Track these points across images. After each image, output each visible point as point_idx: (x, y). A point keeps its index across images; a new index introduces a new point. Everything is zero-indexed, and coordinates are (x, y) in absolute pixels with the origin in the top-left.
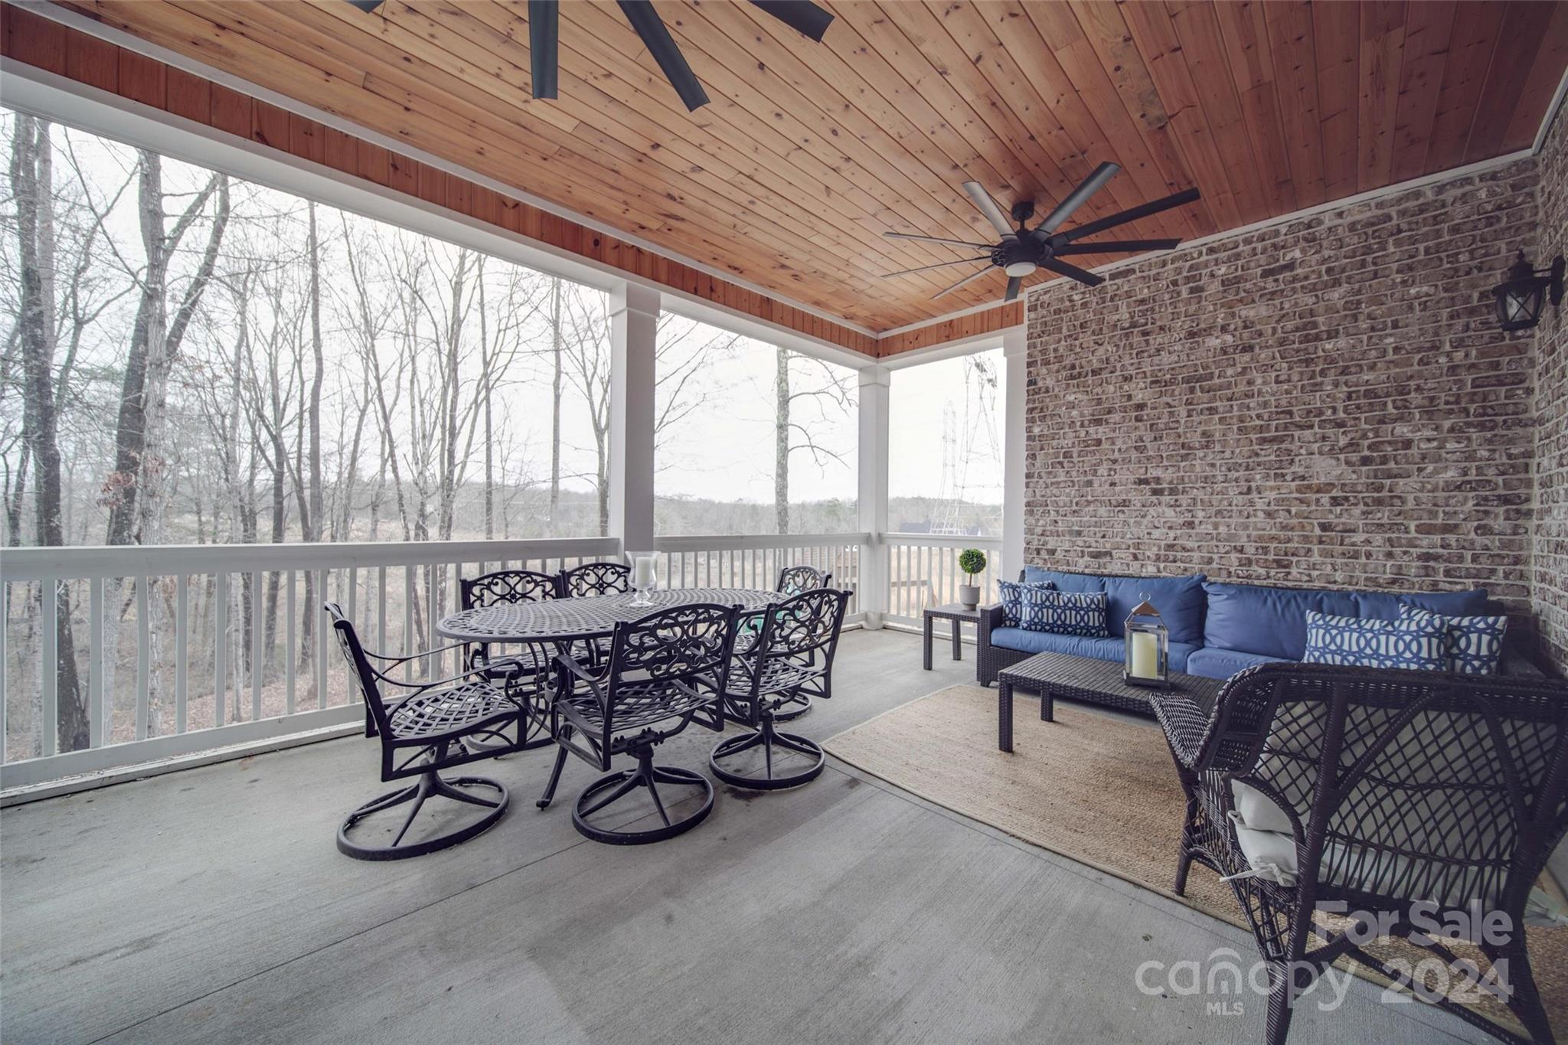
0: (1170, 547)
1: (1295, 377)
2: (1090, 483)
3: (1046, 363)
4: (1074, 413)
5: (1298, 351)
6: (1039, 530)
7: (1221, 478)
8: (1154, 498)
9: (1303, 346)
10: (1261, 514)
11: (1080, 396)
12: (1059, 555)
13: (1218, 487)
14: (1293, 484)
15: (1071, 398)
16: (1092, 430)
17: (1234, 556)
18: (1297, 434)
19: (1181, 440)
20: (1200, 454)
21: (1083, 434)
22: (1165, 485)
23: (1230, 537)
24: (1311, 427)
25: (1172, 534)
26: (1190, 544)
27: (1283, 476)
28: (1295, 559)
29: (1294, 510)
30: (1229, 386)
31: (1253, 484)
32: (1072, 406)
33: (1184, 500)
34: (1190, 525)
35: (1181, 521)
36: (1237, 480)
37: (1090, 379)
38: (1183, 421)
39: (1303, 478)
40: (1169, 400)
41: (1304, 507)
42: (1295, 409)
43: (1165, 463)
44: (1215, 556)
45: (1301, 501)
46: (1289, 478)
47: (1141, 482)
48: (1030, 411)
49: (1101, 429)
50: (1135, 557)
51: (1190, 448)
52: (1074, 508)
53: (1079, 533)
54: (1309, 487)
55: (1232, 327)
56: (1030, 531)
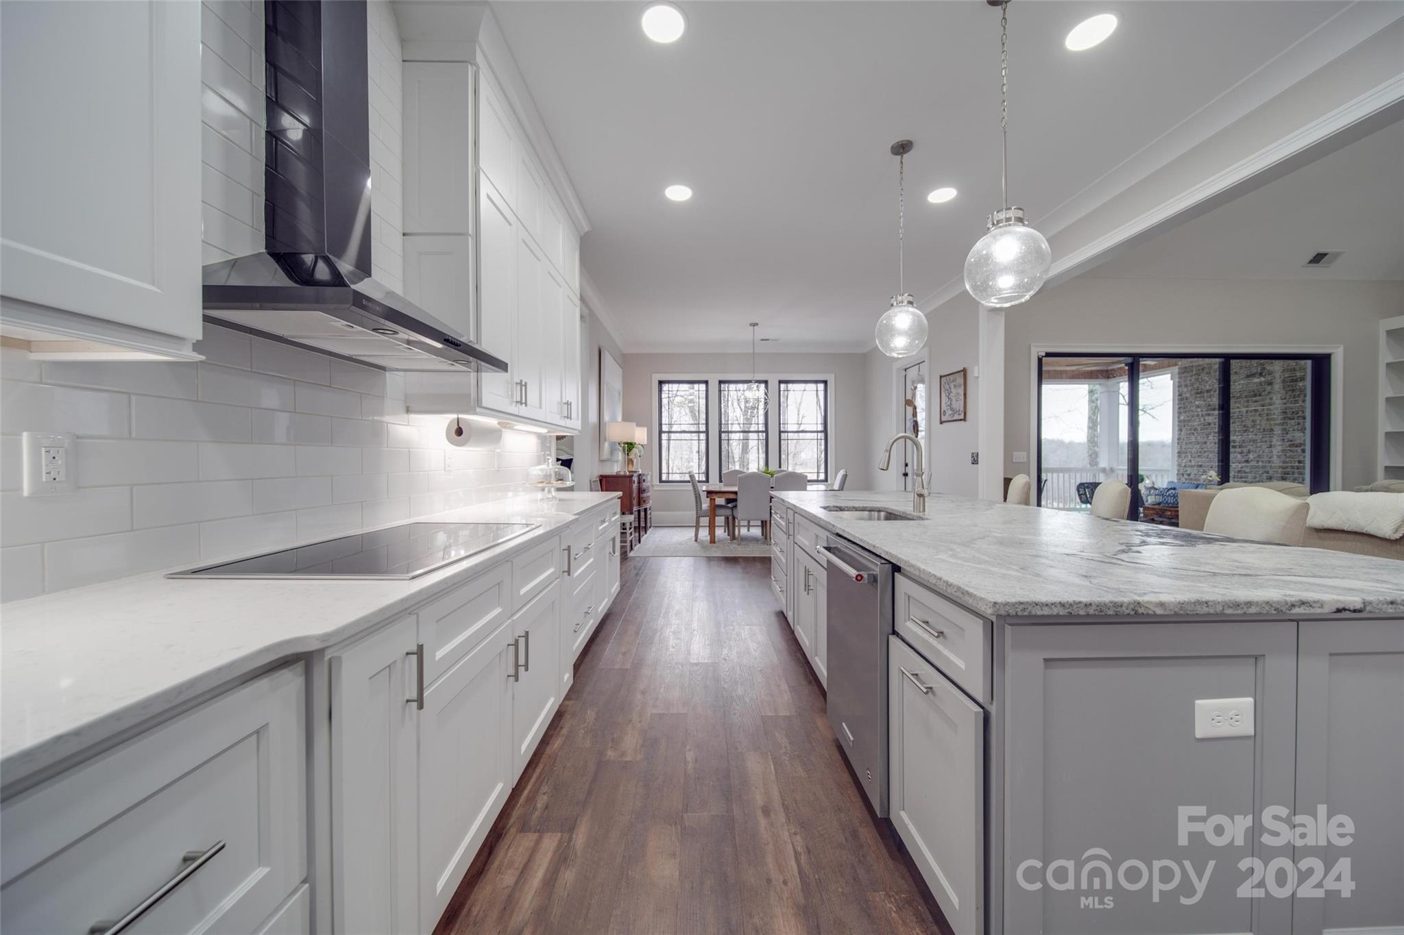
0: (1239, 472)
1: (1288, 397)
2: (1205, 443)
3: (1186, 386)
4: (1199, 410)
5: (1289, 386)
6: (1183, 465)
7: (1259, 441)
9: (1292, 384)
10: (1275, 457)
11: (1202, 402)
12: (1192, 476)
13: (1259, 445)
14: (1288, 443)
15: (1197, 403)
16: (1206, 418)
17: (1265, 475)
18: (1289, 421)
19: (1244, 424)
20: (1251, 430)
21: (1202, 420)
22: (1237, 444)
23: (1264, 467)
24: (1294, 419)
25: (1240, 465)
26: (1247, 470)
27: (1284, 440)
28: (1288, 476)
29: (1288, 455)
30: (1263, 400)
31: (1272, 444)
32: (1198, 407)
33: (1245, 450)
34: (1247, 461)
35: (1243, 460)
36: (1266, 441)
37: (1206, 395)
38: (1244, 415)
39: (1291, 441)
40: (1239, 405)
41: (1291, 453)
42: (1288, 411)
43: (1237, 434)
44: (1258, 475)
45: (1291, 451)
46: (1286, 441)
48: (1180, 408)
49: (1210, 418)
51: (1248, 427)
52: (1199, 454)
53: (1201, 466)
54: (1293, 445)
55: (1264, 374)
56: (1179, 465)
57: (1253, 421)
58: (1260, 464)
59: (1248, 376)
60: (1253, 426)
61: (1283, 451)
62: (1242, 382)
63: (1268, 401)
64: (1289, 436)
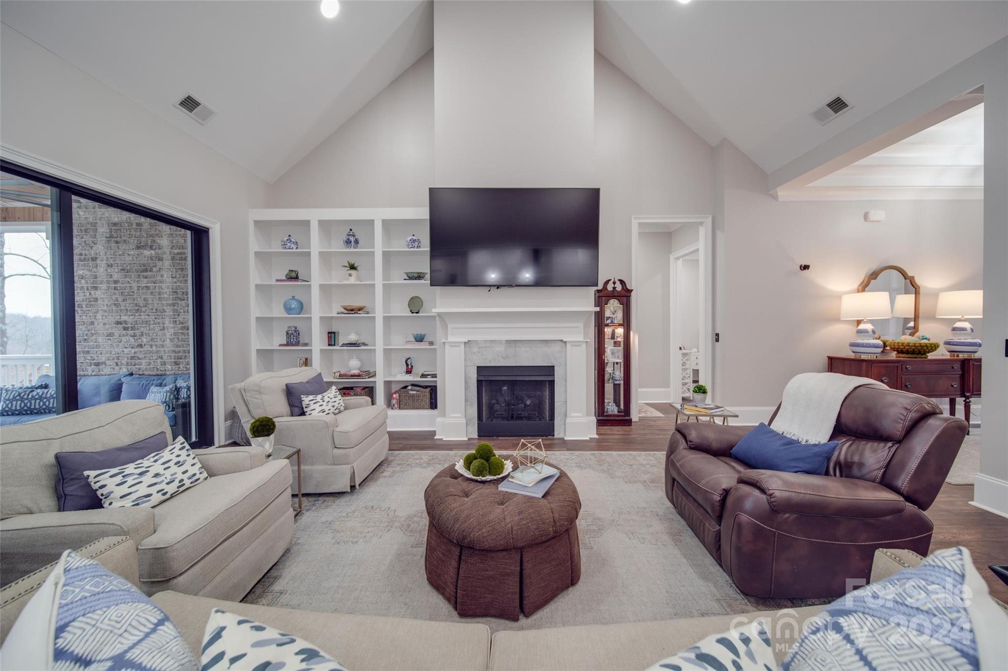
0: (132, 358)
1: (178, 276)
2: (92, 323)
4: (83, 281)
5: (179, 264)
7: (152, 322)
8: (124, 332)
9: (181, 262)
10: (168, 340)
11: (87, 272)
13: (152, 326)
14: (179, 326)
16: (93, 292)
17: (159, 360)
18: (180, 302)
19: (135, 302)
20: (144, 310)
21: (88, 294)
22: (129, 325)
23: (157, 352)
24: (184, 300)
25: (133, 350)
26: (141, 356)
27: (176, 322)
28: (181, 361)
29: (180, 338)
30: (154, 276)
31: (165, 326)
33: (138, 332)
34: (140, 346)
35: (136, 344)
36: (159, 323)
37: (91, 263)
38: (136, 292)
39: (182, 323)
40: (129, 280)
41: (183, 337)
42: (178, 291)
43: (129, 314)
44: (152, 361)
45: (183, 334)
46: (178, 323)
47: (118, 323)
50: (117, 364)
51: (140, 307)
52: (85, 337)
53: (88, 352)
54: (184, 327)
55: (154, 247)
57: (145, 299)
58: (154, 348)
59: (138, 248)
60: (145, 306)
61: (175, 334)
62: (132, 252)
63: (159, 278)
64: (180, 318)
